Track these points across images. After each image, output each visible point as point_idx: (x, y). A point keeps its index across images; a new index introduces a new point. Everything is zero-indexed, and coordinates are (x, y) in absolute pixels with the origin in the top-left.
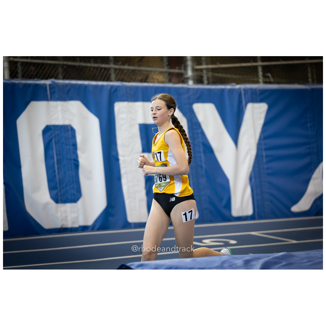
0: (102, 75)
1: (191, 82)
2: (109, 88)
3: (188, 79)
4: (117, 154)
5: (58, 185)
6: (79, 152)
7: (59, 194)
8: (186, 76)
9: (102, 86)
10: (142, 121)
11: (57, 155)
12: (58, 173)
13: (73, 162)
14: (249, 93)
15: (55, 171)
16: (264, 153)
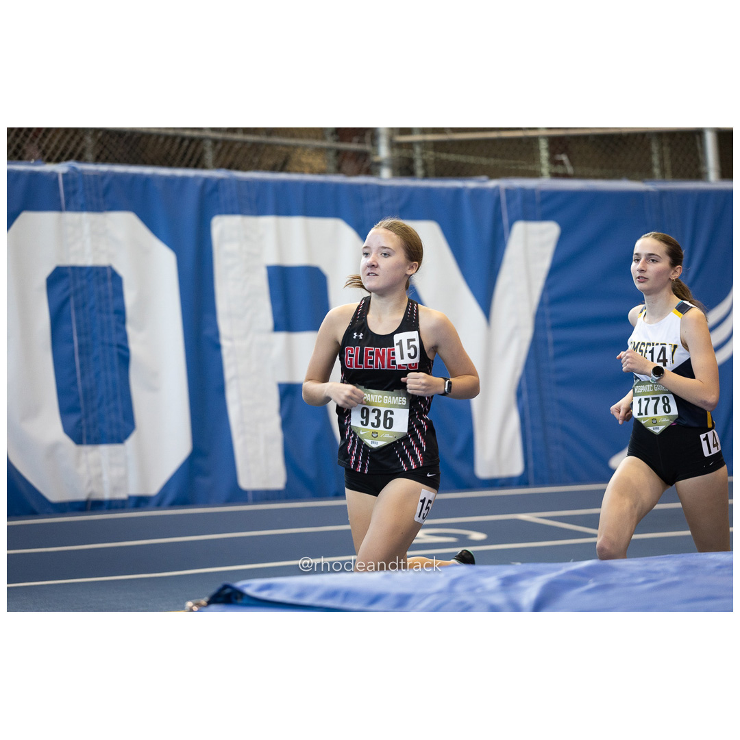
0: (185, 154)
1: (386, 173)
2: (199, 183)
3: (379, 164)
4: (217, 334)
5: (82, 404)
6: (130, 329)
7: (83, 422)
8: (376, 159)
9: (184, 180)
10: (273, 261)
11: (79, 335)
12: (83, 375)
13: (115, 350)
14: (518, 200)
15: (74, 371)
16: (550, 336)
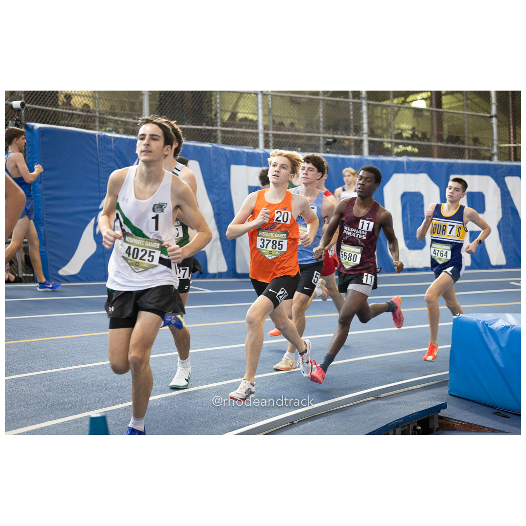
1: (495, 158)
2: (446, 164)
3: (493, 155)
5: (410, 236)
7: (411, 243)
8: (493, 152)
9: (442, 163)
11: (410, 214)
12: (411, 227)
15: (408, 226)
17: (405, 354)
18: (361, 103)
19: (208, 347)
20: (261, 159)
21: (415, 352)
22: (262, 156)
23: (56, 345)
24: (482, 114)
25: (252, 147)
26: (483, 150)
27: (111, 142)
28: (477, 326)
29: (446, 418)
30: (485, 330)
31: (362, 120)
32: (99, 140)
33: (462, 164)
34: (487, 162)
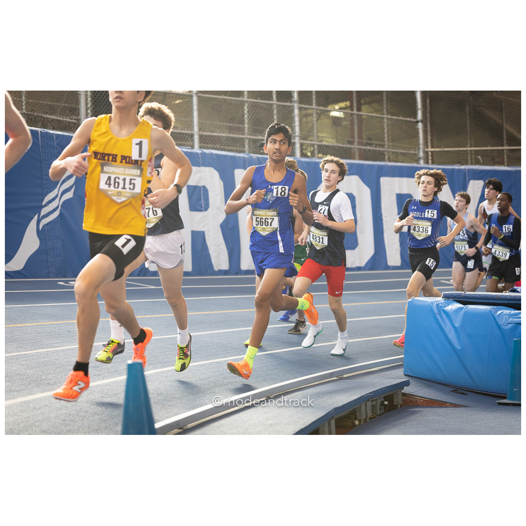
1: (422, 162)
2: (377, 166)
3: (420, 158)
4: (381, 215)
8: (419, 157)
9: (373, 165)
10: (398, 192)
14: (471, 173)
17: (356, 341)
18: (293, 106)
19: (167, 335)
20: (199, 159)
21: (364, 341)
22: (200, 155)
23: (19, 331)
24: (408, 119)
25: (189, 148)
26: (409, 154)
27: (54, 139)
28: (432, 308)
29: (409, 394)
30: (439, 311)
31: (295, 123)
32: (41, 137)
33: (391, 167)
34: (415, 165)
